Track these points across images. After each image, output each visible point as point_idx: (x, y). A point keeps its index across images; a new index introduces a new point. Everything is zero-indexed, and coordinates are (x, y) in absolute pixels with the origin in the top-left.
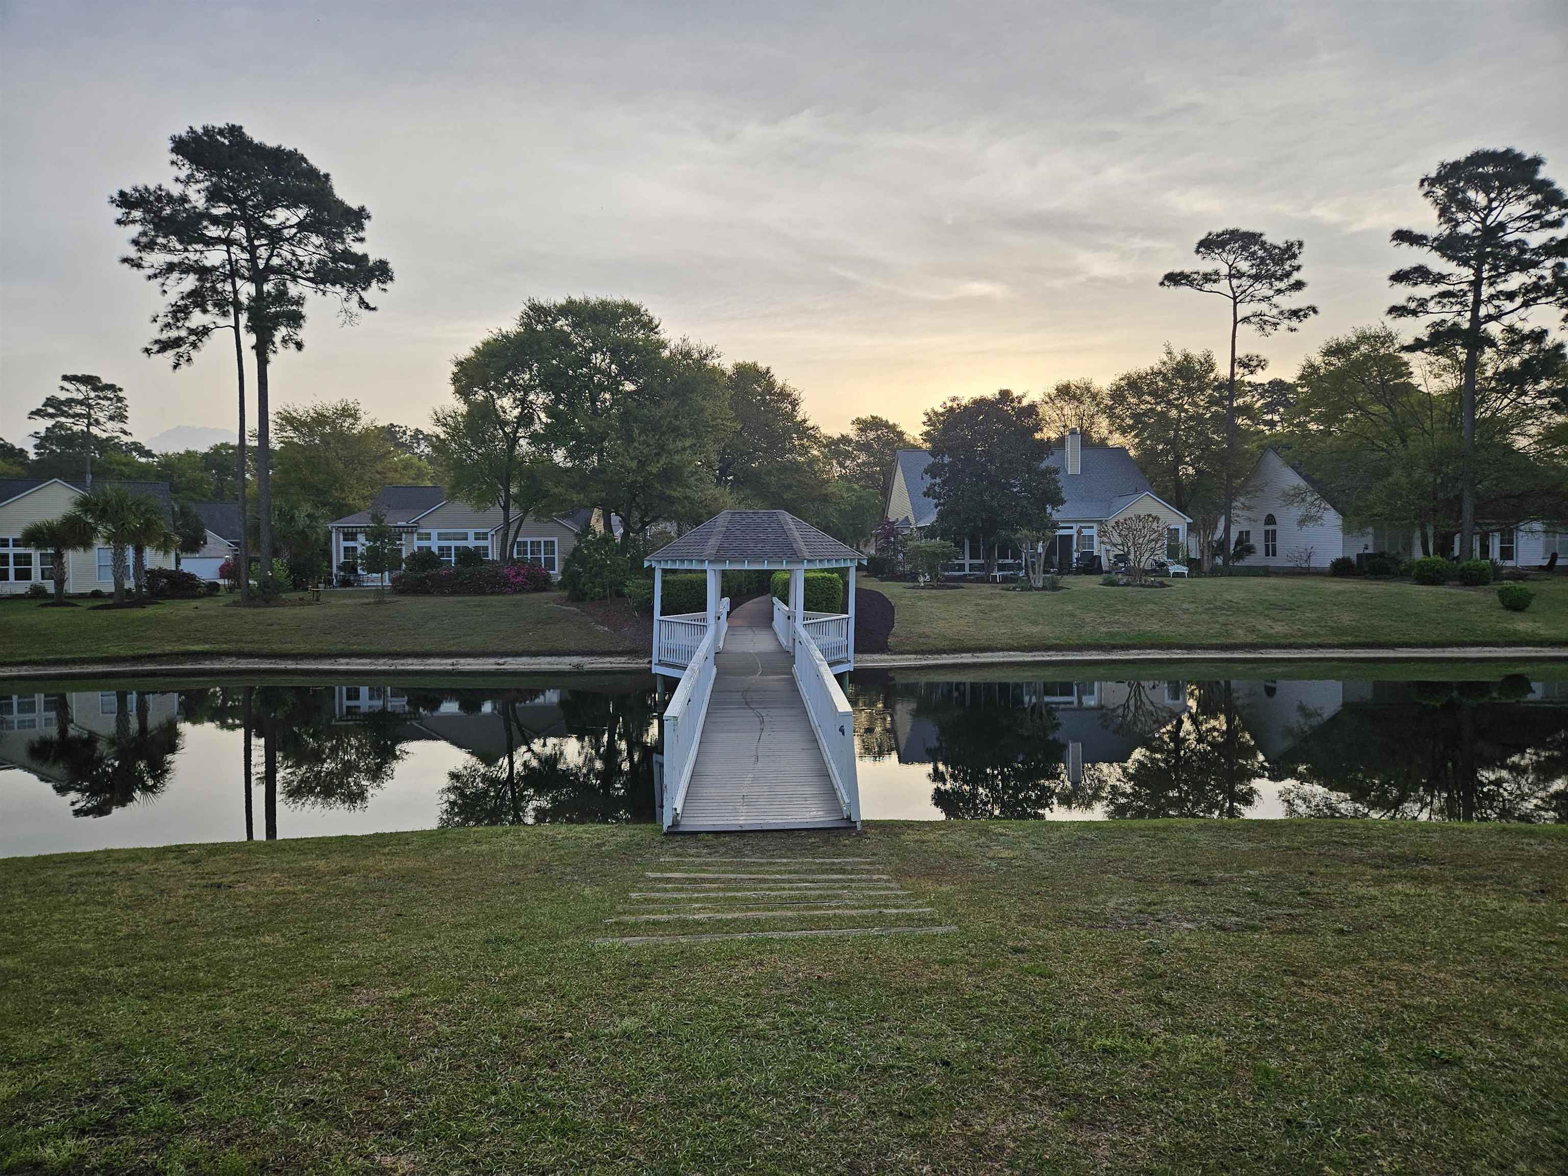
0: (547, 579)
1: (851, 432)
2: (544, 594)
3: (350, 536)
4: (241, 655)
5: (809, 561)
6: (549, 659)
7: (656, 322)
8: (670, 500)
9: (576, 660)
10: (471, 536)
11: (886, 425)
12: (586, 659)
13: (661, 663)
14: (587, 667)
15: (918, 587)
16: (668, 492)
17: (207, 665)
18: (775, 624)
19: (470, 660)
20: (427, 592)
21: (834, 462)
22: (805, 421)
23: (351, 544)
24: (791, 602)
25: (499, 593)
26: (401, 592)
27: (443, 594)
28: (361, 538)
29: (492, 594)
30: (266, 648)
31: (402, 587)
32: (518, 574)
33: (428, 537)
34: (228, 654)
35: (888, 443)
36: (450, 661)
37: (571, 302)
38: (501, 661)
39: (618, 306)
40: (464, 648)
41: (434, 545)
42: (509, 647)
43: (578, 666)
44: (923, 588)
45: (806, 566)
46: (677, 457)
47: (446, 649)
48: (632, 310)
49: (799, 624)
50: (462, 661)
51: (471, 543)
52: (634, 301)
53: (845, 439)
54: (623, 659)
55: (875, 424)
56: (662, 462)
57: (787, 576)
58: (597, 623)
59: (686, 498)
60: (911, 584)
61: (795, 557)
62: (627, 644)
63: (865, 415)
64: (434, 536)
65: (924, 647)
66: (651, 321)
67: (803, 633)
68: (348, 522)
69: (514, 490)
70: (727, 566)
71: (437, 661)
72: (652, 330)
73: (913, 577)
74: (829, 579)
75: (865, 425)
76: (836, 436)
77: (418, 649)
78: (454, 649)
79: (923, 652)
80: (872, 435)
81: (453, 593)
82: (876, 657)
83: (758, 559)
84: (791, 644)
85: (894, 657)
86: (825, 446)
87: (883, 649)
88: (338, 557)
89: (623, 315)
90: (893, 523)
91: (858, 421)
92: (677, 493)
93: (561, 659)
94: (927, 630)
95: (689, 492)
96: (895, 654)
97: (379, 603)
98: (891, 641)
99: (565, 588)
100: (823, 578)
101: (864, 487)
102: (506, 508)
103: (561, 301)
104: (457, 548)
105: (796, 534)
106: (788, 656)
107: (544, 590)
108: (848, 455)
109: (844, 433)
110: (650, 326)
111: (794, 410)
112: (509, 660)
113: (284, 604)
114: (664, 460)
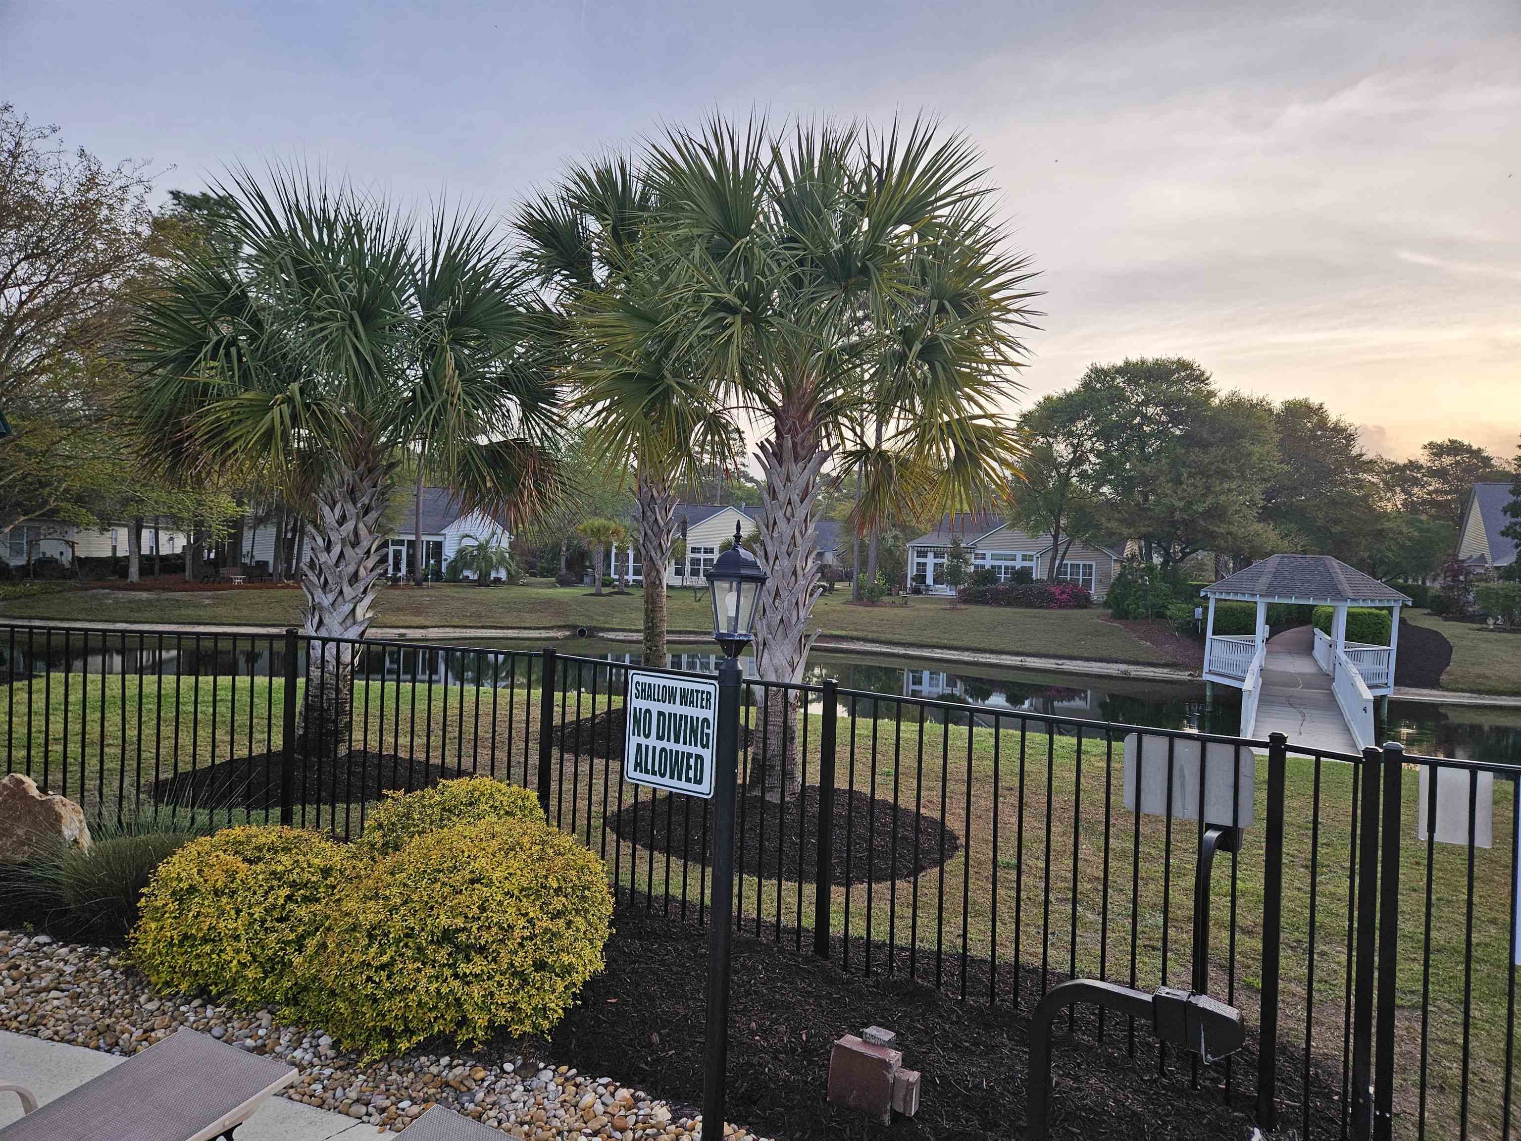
0: (1087, 597)
1: (1423, 458)
2: (1085, 611)
3: (922, 554)
4: (866, 640)
5: (1352, 600)
6: (1099, 664)
7: (1207, 374)
8: (1212, 535)
9: (1123, 667)
10: (1019, 557)
11: (1469, 450)
12: (1131, 667)
13: (1210, 672)
14: (1133, 674)
15: (1487, 630)
16: (1211, 528)
17: (845, 646)
18: (1316, 653)
19: (1035, 659)
20: (985, 603)
21: (1398, 489)
22: (1361, 455)
23: (922, 560)
24: (1334, 632)
25: (1046, 608)
26: (966, 602)
27: (1000, 605)
28: (931, 555)
29: (1041, 607)
30: (883, 637)
31: (967, 598)
32: (1063, 593)
33: (983, 557)
34: (858, 639)
35: (1469, 470)
36: (1020, 658)
37: (1127, 363)
38: (1060, 662)
39: (1173, 363)
40: (1028, 649)
41: (988, 563)
42: (1065, 652)
43: (1125, 672)
44: (1492, 631)
45: (1349, 603)
46: (1223, 498)
47: (1015, 649)
48: (1183, 365)
49: (1340, 651)
50: (1029, 659)
51: (1018, 564)
52: (1187, 357)
53: (1413, 465)
54: (1165, 671)
55: (1455, 448)
56: (1208, 503)
57: (1331, 610)
58: (1141, 639)
59: (1231, 534)
60: (1479, 626)
61: (1339, 596)
62: (1168, 659)
63: (1441, 438)
64: (988, 556)
65: (1482, 687)
66: (1202, 374)
67: (1344, 657)
68: (918, 542)
69: (1063, 522)
70: (1276, 600)
71: (1008, 657)
72: (1203, 381)
73: (1481, 619)
74: (1377, 616)
75: (1437, 450)
76: (1402, 461)
77: (993, 647)
78: (1021, 649)
79: (1479, 692)
80: (1447, 460)
81: (1009, 605)
82: (1425, 691)
83: (1307, 596)
84: (1331, 668)
85: (1445, 693)
86: (1386, 473)
87: (1434, 684)
88: (911, 571)
89: (1177, 370)
90: (1463, 561)
91: (1431, 445)
92: (1222, 529)
93: (1110, 665)
94: (1487, 672)
95: (1234, 529)
96: (1447, 690)
97: (953, 609)
98: (1444, 678)
99: (1110, 607)
100: (1370, 614)
101: (1434, 518)
102: (1056, 537)
103: (1120, 363)
104: (1006, 568)
105: (1341, 577)
106: (1329, 678)
107: (1085, 607)
108: (1416, 482)
109: (1413, 459)
110: (1200, 378)
111: (1348, 445)
112: (1067, 662)
113: (885, 605)
114: (1210, 500)
